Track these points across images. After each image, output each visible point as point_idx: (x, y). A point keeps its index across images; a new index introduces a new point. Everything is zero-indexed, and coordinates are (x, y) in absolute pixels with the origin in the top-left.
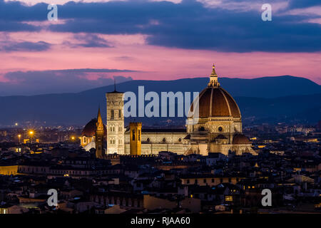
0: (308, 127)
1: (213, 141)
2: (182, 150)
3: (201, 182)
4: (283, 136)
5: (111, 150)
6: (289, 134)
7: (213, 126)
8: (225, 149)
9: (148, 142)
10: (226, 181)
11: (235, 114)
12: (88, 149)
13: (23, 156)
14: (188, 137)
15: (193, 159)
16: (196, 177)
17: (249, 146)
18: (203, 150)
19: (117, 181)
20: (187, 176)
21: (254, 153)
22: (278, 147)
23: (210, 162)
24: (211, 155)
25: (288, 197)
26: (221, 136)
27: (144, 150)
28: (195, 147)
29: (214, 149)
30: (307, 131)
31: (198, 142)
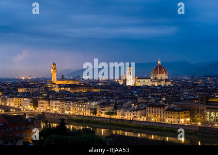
0: (188, 77)
1: (159, 82)
2: (150, 84)
3: (155, 94)
4: (180, 80)
5: (128, 84)
6: (182, 79)
7: (159, 77)
8: (163, 84)
9: (139, 82)
10: (163, 94)
11: (166, 73)
12: (121, 84)
13: (101, 86)
14: (151, 80)
15: (153, 87)
16: (154, 93)
17: (170, 83)
18: (156, 84)
19: (130, 94)
20: (151, 93)
21: (172, 85)
22: (179, 83)
23: (158, 88)
24: (159, 86)
25: (182, 99)
26: (162, 80)
27: (138, 84)
28: (154, 83)
29: (159, 84)
30: (188, 78)
31: (154, 82)
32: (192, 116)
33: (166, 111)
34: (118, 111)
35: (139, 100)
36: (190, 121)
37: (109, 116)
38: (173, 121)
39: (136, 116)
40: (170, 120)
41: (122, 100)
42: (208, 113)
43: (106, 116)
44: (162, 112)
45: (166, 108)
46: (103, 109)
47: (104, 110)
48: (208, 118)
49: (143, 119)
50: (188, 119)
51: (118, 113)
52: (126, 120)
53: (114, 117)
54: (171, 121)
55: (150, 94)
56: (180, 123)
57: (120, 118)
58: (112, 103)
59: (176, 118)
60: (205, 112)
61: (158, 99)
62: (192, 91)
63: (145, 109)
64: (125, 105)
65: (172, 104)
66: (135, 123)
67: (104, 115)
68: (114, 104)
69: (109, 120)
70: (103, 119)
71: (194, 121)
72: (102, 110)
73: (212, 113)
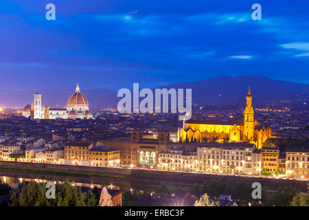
2: (65, 117)
5: (36, 117)
7: (77, 108)
8: (82, 117)
9: (51, 114)
10: (84, 129)
11: (86, 103)
14: (67, 112)
17: (91, 115)
19: (40, 129)
20: (69, 127)
21: (94, 119)
22: (103, 116)
23: (77, 122)
24: (77, 119)
26: (81, 112)
28: (71, 116)
29: (77, 117)
32: (122, 157)
33: (90, 151)
34: (26, 152)
35: (55, 137)
36: (121, 163)
37: (13, 160)
38: (99, 164)
39: (51, 157)
40: (96, 162)
41: (32, 138)
42: (142, 153)
43: (10, 159)
44: (85, 152)
45: (91, 147)
46: (6, 149)
47: (7, 151)
48: (141, 160)
49: (60, 162)
50: (118, 161)
51: (26, 155)
52: (37, 163)
53: (21, 160)
54: (97, 164)
55: (68, 130)
56: (108, 166)
57: (30, 161)
58: (19, 141)
59: (103, 159)
60: (138, 151)
61: (79, 136)
62: (120, 126)
63: (63, 149)
64: (36, 144)
65: (98, 143)
66: (50, 167)
67: (7, 157)
68: (20, 143)
69: (14, 164)
70: (5, 164)
71: (125, 163)
72: (4, 151)
73: (147, 153)
